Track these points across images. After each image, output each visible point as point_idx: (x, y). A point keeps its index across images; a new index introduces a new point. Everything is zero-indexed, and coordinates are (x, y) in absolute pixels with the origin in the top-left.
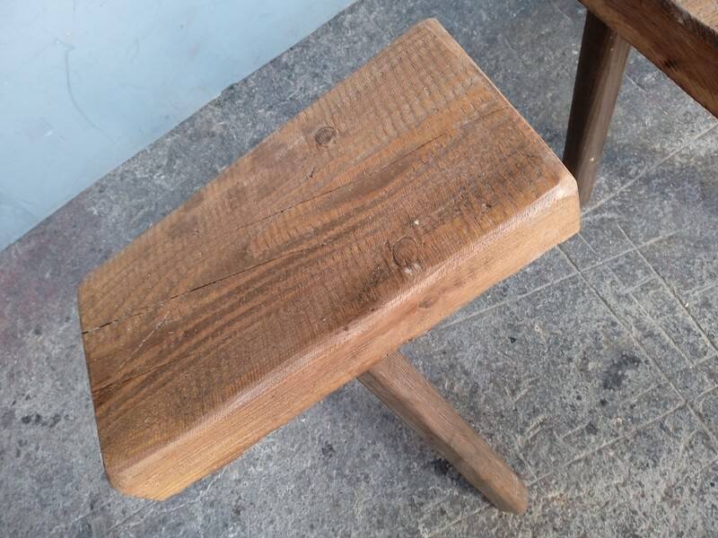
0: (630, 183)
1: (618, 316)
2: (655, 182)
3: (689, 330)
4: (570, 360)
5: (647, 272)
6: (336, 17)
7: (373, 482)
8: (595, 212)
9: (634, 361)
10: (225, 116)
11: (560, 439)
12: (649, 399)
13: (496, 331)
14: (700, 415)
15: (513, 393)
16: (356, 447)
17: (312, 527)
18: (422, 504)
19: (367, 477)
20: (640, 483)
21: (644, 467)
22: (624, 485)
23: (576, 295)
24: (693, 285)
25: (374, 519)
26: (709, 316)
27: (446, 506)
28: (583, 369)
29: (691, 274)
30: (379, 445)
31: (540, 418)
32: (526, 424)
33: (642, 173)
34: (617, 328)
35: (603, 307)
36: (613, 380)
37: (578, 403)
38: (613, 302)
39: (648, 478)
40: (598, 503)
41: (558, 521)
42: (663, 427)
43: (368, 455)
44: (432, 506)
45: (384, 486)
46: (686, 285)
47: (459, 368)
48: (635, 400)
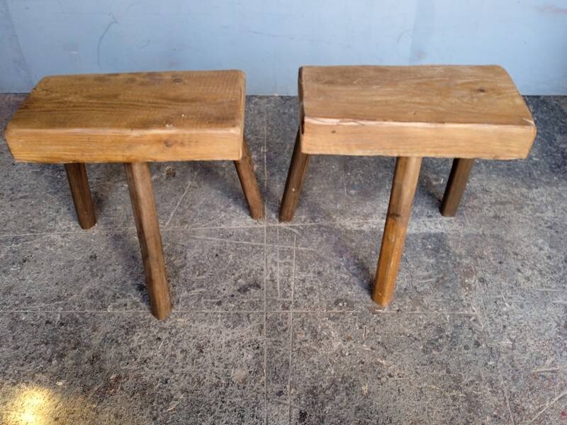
0: (313, 224)
1: (267, 268)
2: (322, 228)
3: (289, 286)
4: (233, 274)
5: (291, 258)
6: (252, 96)
7: (103, 279)
8: (291, 227)
9: (258, 286)
11: (203, 300)
12: (252, 303)
13: (213, 248)
14: (267, 318)
15: (199, 275)
16: (108, 262)
17: (57, 284)
18: (118, 298)
19: (103, 276)
20: (221, 332)
21: (228, 327)
22: (213, 330)
23: (257, 252)
24: (305, 271)
25: (90, 294)
26: (301, 285)
27: (129, 304)
28: (236, 281)
29: (307, 267)
30: (120, 267)
31: (201, 290)
32: (193, 289)
33: (320, 223)
34: (262, 272)
35: (264, 262)
36: (244, 290)
37: (222, 291)
38: (269, 262)
39: (225, 331)
40: (197, 332)
41: (174, 331)
42: (248, 316)
43: (111, 268)
44: (122, 301)
45: (107, 283)
46: (302, 270)
47: (184, 254)
48: (246, 301)
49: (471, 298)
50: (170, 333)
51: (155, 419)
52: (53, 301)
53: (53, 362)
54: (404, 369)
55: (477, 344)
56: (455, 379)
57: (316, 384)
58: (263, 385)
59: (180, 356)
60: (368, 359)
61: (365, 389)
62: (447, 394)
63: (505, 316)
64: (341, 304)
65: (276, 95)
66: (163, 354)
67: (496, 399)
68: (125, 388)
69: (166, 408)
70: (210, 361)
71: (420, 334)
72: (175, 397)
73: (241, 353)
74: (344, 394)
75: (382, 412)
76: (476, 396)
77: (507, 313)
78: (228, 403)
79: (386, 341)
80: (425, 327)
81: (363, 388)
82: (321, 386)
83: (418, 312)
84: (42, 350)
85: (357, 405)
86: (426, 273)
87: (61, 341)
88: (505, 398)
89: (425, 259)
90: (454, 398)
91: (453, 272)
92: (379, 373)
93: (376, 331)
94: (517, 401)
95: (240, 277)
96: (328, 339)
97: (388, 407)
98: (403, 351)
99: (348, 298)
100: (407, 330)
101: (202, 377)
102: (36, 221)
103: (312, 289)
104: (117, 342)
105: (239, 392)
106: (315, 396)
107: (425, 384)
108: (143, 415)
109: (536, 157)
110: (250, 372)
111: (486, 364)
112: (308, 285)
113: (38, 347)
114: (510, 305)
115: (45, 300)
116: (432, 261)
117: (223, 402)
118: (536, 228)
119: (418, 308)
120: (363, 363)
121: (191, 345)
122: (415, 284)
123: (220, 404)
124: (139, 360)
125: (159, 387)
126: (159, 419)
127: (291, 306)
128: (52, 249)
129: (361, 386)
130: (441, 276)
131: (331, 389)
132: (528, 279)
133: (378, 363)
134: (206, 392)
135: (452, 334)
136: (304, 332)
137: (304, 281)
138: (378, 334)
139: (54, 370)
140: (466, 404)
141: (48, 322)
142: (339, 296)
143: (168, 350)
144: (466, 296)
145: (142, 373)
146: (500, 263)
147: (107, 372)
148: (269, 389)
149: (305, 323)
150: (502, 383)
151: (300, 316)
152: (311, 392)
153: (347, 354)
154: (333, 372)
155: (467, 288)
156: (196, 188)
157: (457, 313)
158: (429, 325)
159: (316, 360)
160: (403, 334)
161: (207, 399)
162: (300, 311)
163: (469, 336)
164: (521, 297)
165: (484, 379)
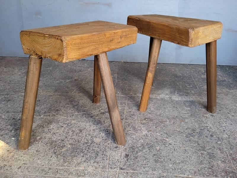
0: (135, 95)
3: (123, 113)
8: (126, 96)
10: (79, 62)
11: (84, 116)
12: (106, 117)
15: (84, 108)
16: (45, 103)
18: (47, 113)
19: (41, 106)
20: (91, 126)
21: (94, 124)
22: (88, 125)
27: (51, 115)
28: (100, 111)
29: (132, 108)
30: (50, 104)
31: (84, 112)
32: (81, 112)
36: (103, 113)
37: (93, 113)
39: (93, 126)
40: (80, 125)
41: (69, 124)
42: (104, 121)
43: (46, 104)
44: (49, 114)
45: (43, 108)
46: (129, 108)
47: (78, 102)
48: (103, 117)
49: (207, 121)
50: (67, 125)
51: (55, 153)
52: (18, 113)
53: (12, 132)
54: (177, 142)
55: (212, 136)
56: (202, 147)
57: (134, 145)
58: (109, 144)
59: (71, 133)
60: (159, 138)
61: (158, 148)
62: (198, 152)
63: (224, 127)
64: (147, 120)
65: (122, 61)
66: (63, 132)
67: (223, 155)
68: (43, 142)
69: (61, 150)
70: (85, 135)
71: (184, 131)
72: (66, 146)
73: (100, 133)
74: (148, 149)
75: (166, 156)
76: (213, 153)
77: (225, 126)
78: (91, 149)
79: (168, 133)
80: (186, 129)
82: (136, 146)
83: (183, 124)
84: (9, 127)
85: (154, 153)
86: (186, 112)
87: (18, 125)
88: (227, 155)
89: (185, 108)
90: (202, 154)
91: (198, 112)
92: (165, 143)
94: (234, 156)
95: (102, 110)
96: (140, 130)
97: (169, 155)
98: (176, 136)
99: (150, 118)
100: (177, 129)
101: (80, 140)
102: (17, 90)
103: (134, 114)
104: (43, 126)
105: (97, 146)
106: (133, 149)
107: (187, 148)
108: (50, 151)
109: (231, 81)
110: (103, 139)
111: (217, 143)
112: (132, 113)
113: (7, 126)
114: (226, 124)
115: (14, 112)
117: (89, 149)
118: (234, 101)
119: (182, 122)
120: (157, 139)
121: (77, 129)
122: (181, 115)
123: (87, 149)
124: (52, 133)
125: (59, 142)
126: (57, 153)
127: (124, 119)
128: (22, 98)
129: (156, 147)
130: (193, 113)
131: (141, 147)
132: (233, 116)
133: (164, 140)
134: (81, 145)
135: (199, 132)
136: (129, 128)
137: (130, 112)
138: (164, 130)
139: (12, 134)
140: (208, 156)
141: (14, 119)
142: (146, 117)
143: (66, 130)
144: (205, 120)
145: (53, 137)
146: (220, 111)
147: (36, 136)
148: (111, 146)
149: (130, 125)
150: (225, 149)
151: (128, 122)
152: (132, 148)
153: (149, 136)
154: (142, 141)
155: (205, 118)
156: (86, 83)
157: (201, 125)
158: (188, 128)
159: (134, 137)
160: (176, 130)
161: (81, 147)
162: (128, 121)
163: (208, 133)
164: (231, 122)
165: (216, 148)
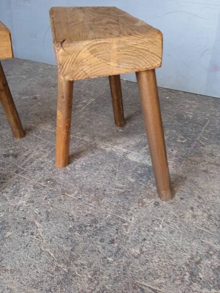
0: (80, 138)
1: (31, 150)
2: (83, 142)
3: (32, 162)
4: (11, 147)
9: (16, 157)
12: (3, 163)
23: (35, 141)
26: (39, 164)
28: (9, 150)
33: (85, 139)
34: (26, 151)
35: (33, 147)
36: (7, 156)
38: (36, 148)
49: (137, 211)
55: (112, 242)
56: (71, 257)
60: (30, 218)
62: (56, 264)
63: (152, 233)
64: (49, 182)
67: (87, 286)
71: (78, 218)
76: (75, 276)
77: (155, 232)
79: (52, 213)
80: (86, 216)
81: (8, 233)
83: (92, 205)
88: (95, 289)
89: (129, 177)
90: (58, 269)
91: (140, 191)
92: (27, 229)
93: (53, 204)
95: (13, 149)
96: (20, 197)
98: (57, 223)
99: (57, 180)
100: (72, 212)
103: (42, 169)
107: (48, 250)
111: (105, 258)
112: (43, 166)
114: (163, 227)
116: (133, 180)
119: (94, 202)
120: (24, 219)
122: (107, 189)
127: (21, 172)
130: (129, 190)
132: (194, 216)
133: (33, 223)
135: (101, 227)
136: (11, 188)
137: (42, 163)
138: (52, 206)
140: (61, 277)
142: (53, 178)
144: (136, 208)
146: (181, 199)
149: (18, 184)
151: (19, 179)
153: (21, 210)
155: (141, 204)
157: (118, 216)
158: (91, 215)
160: (68, 213)
162: (23, 176)
163: (112, 234)
164: (177, 226)
165: (93, 267)
